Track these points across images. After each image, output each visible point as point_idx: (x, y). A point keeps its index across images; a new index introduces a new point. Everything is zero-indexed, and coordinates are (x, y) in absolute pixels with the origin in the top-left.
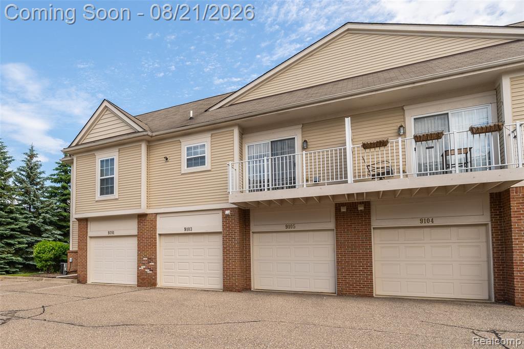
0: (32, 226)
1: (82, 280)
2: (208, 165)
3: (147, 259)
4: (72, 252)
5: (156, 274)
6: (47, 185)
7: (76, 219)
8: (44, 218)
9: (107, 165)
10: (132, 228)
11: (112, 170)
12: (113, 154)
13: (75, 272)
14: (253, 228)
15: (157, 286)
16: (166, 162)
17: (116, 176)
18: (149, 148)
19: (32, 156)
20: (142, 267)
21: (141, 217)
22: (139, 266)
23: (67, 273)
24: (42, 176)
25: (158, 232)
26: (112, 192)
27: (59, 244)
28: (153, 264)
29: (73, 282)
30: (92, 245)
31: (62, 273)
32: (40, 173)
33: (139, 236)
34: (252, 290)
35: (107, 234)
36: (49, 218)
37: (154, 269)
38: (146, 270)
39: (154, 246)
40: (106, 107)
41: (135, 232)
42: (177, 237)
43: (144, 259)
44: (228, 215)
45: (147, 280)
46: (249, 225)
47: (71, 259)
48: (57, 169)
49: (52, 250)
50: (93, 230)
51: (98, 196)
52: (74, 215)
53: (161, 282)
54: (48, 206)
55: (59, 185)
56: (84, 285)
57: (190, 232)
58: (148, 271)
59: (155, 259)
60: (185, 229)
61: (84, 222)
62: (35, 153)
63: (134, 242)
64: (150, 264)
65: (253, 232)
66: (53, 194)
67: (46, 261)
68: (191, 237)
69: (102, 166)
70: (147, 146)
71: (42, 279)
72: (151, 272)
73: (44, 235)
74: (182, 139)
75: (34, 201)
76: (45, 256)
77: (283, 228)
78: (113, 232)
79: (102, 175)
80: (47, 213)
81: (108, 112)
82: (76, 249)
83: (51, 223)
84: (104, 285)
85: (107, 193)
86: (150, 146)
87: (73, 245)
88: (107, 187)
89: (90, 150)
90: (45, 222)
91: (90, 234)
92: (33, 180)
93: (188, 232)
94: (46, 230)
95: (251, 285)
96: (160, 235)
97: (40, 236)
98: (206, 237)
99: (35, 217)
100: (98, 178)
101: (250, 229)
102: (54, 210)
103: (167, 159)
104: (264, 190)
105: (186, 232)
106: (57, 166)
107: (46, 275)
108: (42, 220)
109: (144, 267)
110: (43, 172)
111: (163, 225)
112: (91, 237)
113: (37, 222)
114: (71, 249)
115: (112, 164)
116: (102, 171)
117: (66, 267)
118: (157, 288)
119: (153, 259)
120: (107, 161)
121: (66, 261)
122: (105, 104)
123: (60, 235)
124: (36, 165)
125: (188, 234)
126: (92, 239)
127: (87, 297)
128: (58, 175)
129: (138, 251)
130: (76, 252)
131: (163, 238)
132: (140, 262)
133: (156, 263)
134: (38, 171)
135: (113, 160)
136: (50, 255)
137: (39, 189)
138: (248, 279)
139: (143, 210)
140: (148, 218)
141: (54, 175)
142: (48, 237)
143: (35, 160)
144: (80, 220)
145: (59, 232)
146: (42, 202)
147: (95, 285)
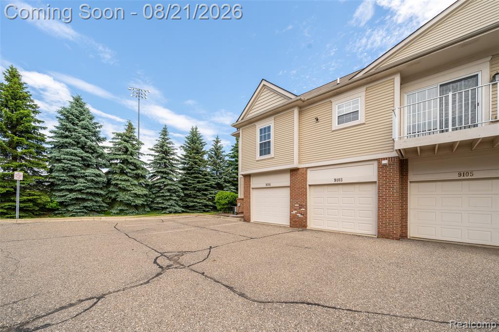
0: (218, 184)
1: (247, 219)
2: (361, 119)
3: (298, 205)
4: (240, 199)
5: (307, 218)
6: (226, 159)
7: (242, 175)
8: (225, 179)
9: (265, 131)
10: (286, 180)
11: (269, 135)
12: (270, 122)
13: (242, 213)
14: (411, 177)
15: (308, 228)
16: (317, 122)
17: (272, 140)
18: (300, 113)
19: (217, 142)
20: (294, 212)
21: (293, 171)
22: (291, 211)
23: (237, 214)
24: (223, 154)
25: (308, 183)
26: (269, 153)
27: (232, 193)
28: (304, 209)
29: (240, 220)
30: (254, 194)
31: (234, 213)
32: (222, 152)
33: (292, 187)
34: (408, 238)
35: (265, 186)
36: (228, 179)
37: (305, 214)
38: (298, 214)
39: (304, 195)
40: (264, 85)
41: (288, 184)
42: (326, 187)
43: (296, 205)
44: (385, 165)
45: (298, 222)
46: (407, 175)
47: (239, 204)
48: (232, 150)
49: (227, 198)
50: (255, 182)
51: (258, 157)
52: (241, 172)
53: (311, 224)
54: (227, 172)
55: (234, 160)
56: (248, 223)
57: (340, 182)
58: (299, 215)
59: (306, 205)
60: (335, 180)
61: (248, 177)
62: (219, 140)
63: (287, 193)
64: (301, 209)
65: (410, 182)
66: (230, 165)
67: (223, 205)
68: (341, 187)
69: (261, 133)
70: (299, 111)
71: (220, 218)
72: (302, 216)
73: (225, 189)
74: (332, 99)
75: (218, 168)
76: (223, 202)
77: (456, 177)
78: (270, 184)
79: (261, 140)
80: (226, 175)
81: (265, 90)
82: (242, 197)
83: (229, 182)
84: (263, 224)
85: (265, 154)
86: (301, 111)
87: (241, 195)
88: (265, 149)
89: (252, 122)
90: (225, 181)
91: (252, 186)
92: (218, 156)
93: (338, 182)
94: (226, 186)
95: (407, 233)
96: (310, 185)
97: (223, 190)
98: (357, 186)
99: (219, 178)
100: (258, 142)
101: (407, 179)
102: (231, 174)
103: (317, 120)
104: (447, 131)
105: (336, 182)
106: (233, 148)
107: (223, 215)
108: (223, 180)
109: (296, 212)
110: (224, 152)
111: (313, 177)
112: (253, 188)
113: (221, 181)
114: (239, 197)
115: (269, 131)
116: (261, 137)
117: (236, 209)
118: (308, 229)
119: (304, 205)
120: (265, 129)
121: (236, 205)
122: (264, 82)
123: (234, 189)
124: (220, 147)
125: (338, 184)
126: (254, 190)
127: (250, 236)
128: (233, 153)
129: (291, 199)
130: (242, 199)
131: (312, 188)
132: (292, 208)
133: (306, 209)
134: (221, 151)
135: (269, 127)
136: (226, 201)
137: (222, 162)
138: (404, 227)
139: (295, 165)
140: (299, 172)
141: (231, 154)
142: (227, 190)
143: (219, 144)
144: (245, 176)
145: (234, 188)
146: (223, 170)
147: (256, 223)
